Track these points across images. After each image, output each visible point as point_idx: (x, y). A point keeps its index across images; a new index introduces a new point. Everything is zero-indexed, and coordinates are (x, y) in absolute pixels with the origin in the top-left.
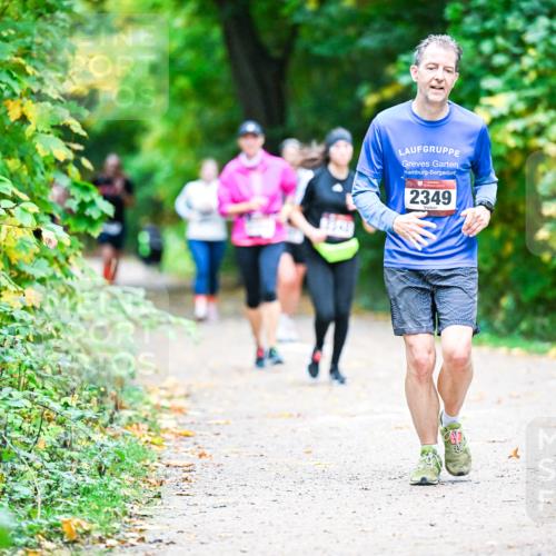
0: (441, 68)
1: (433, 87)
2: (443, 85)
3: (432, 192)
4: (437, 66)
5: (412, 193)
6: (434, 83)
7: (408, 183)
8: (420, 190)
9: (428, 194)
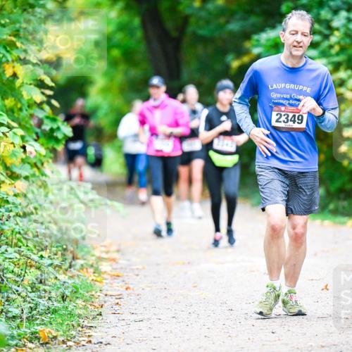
0: (300, 33)
1: (295, 46)
2: (301, 44)
3: (291, 115)
4: (297, 32)
5: (277, 115)
6: (295, 44)
7: (275, 108)
8: (283, 114)
9: (288, 116)
